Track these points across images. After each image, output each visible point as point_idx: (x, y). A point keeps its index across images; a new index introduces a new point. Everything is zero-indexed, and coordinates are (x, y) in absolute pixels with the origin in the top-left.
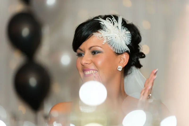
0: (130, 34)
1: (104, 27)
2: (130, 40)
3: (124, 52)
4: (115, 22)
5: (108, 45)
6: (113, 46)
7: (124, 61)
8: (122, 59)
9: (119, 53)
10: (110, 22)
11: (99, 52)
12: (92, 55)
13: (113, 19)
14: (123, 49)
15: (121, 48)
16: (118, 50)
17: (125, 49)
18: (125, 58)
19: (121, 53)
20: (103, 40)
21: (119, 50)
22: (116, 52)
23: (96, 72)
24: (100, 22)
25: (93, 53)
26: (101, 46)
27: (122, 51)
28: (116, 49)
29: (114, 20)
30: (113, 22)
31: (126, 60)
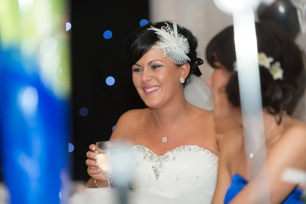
0: (188, 41)
1: (161, 38)
2: (188, 48)
3: (185, 62)
4: (170, 30)
5: (169, 58)
6: (174, 57)
7: (185, 72)
8: (182, 69)
9: (180, 64)
10: (166, 30)
11: (159, 66)
12: (153, 70)
13: (167, 27)
14: (184, 60)
15: (182, 59)
16: (178, 61)
17: (185, 59)
18: (186, 68)
19: (182, 64)
20: (163, 52)
21: (180, 61)
22: (178, 64)
23: (159, 88)
24: (155, 32)
25: (153, 68)
26: (162, 60)
27: (183, 61)
28: (177, 61)
29: (169, 28)
30: (169, 31)
31: (187, 71)
